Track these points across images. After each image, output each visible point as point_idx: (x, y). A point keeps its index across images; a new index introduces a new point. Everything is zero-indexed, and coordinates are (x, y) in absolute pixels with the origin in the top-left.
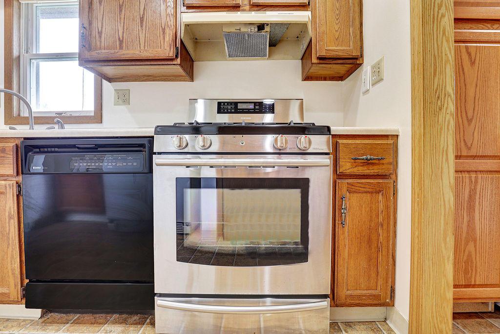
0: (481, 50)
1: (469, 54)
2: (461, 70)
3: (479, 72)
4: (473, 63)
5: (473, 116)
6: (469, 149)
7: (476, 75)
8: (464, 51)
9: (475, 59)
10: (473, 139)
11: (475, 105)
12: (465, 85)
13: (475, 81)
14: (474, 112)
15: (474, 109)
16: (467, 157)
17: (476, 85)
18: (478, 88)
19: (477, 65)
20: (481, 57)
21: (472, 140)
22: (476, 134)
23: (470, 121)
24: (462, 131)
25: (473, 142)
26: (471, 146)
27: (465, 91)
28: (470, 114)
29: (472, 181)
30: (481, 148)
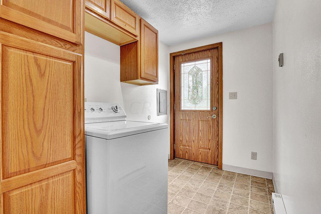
0: (51, 64)
1: (38, 66)
2: (28, 80)
3: (49, 84)
4: (42, 75)
5: (42, 127)
6: (39, 159)
7: (45, 87)
8: (32, 61)
9: (45, 72)
10: (43, 149)
11: (44, 116)
12: (34, 97)
13: (44, 92)
14: (43, 123)
15: (43, 120)
16: (37, 168)
17: (46, 97)
18: (48, 99)
19: (47, 78)
20: (50, 71)
21: (41, 151)
22: (45, 144)
23: (38, 132)
24: (30, 143)
25: (42, 152)
26: (41, 155)
27: (34, 103)
28: (39, 125)
29: (43, 190)
30: (52, 155)
